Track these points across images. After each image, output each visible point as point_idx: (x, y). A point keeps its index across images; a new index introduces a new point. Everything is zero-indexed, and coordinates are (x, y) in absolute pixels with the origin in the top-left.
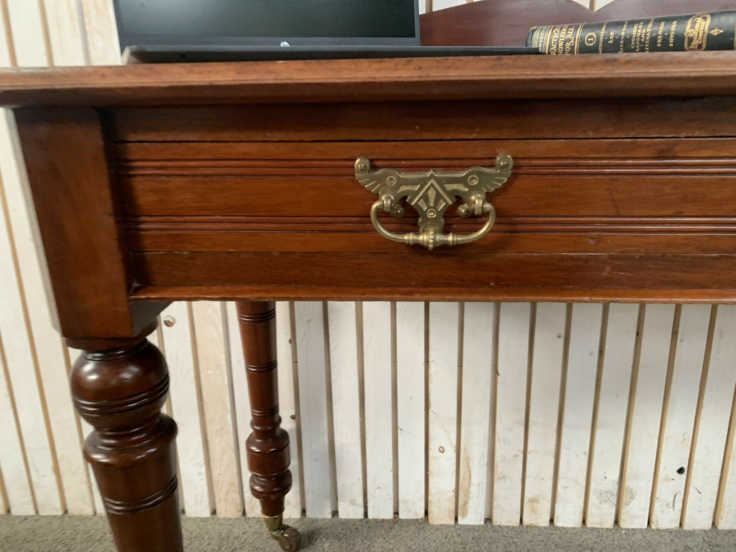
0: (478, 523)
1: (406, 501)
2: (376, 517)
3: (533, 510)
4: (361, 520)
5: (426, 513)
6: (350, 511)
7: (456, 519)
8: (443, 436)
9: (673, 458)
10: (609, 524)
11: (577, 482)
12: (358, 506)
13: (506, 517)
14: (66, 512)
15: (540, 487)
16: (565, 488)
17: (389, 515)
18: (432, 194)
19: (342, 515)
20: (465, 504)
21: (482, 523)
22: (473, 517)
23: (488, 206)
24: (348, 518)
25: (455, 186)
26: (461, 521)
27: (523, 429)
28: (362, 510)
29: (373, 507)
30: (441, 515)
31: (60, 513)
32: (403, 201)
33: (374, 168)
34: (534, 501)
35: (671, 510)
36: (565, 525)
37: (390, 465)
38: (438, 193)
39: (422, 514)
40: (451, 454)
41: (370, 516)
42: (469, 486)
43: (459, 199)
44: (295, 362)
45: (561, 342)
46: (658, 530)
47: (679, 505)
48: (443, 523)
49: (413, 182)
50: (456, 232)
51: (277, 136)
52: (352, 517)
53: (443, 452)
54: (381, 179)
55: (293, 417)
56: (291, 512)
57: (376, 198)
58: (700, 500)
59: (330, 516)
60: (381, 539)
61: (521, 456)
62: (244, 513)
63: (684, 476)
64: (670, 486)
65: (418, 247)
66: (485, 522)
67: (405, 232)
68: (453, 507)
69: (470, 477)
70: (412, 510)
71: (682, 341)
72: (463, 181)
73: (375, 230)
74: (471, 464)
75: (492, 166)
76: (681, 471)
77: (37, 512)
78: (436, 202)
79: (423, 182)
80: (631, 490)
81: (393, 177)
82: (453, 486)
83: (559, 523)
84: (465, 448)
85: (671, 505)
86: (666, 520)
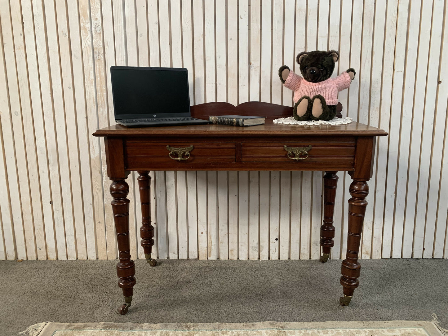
0: (215, 259)
1: (191, 252)
2: (182, 258)
3: (232, 254)
4: (177, 259)
5: (198, 257)
6: (173, 256)
7: (208, 258)
8: (203, 229)
9: (274, 235)
10: (256, 259)
11: (245, 244)
12: (176, 254)
13: (224, 257)
14: (77, 259)
15: (233, 246)
16: (241, 246)
17: (186, 258)
18: (180, 151)
19: (170, 258)
20: (210, 252)
21: (216, 259)
22: (213, 257)
23: (189, 154)
24: (173, 259)
25: (184, 150)
26: (209, 259)
27: (227, 225)
28: (177, 256)
29: (181, 255)
30: (203, 257)
31: (75, 259)
32: (175, 153)
33: (170, 147)
34: (232, 250)
35: (275, 253)
36: (243, 259)
37: (186, 240)
38: (181, 152)
39: (197, 257)
40: (205, 234)
41: (180, 258)
42: (211, 246)
43: (185, 153)
44: (156, 205)
45: (237, 197)
46: (272, 260)
47: (277, 251)
48: (203, 259)
49: (177, 149)
50: (184, 158)
51: (153, 142)
52: (174, 258)
53: (202, 234)
54: (171, 149)
55: (155, 223)
56: (153, 256)
57: (170, 152)
58: (284, 249)
59: (166, 258)
60: (183, 263)
61: (227, 235)
62: (138, 258)
63: (278, 241)
64: (274, 245)
65: (177, 160)
66: (217, 259)
67: (175, 158)
68: (206, 254)
69: (211, 242)
70: (193, 256)
71: (272, 197)
72: (185, 149)
73: (170, 158)
74: (211, 238)
75: (190, 147)
76: (277, 239)
77: (67, 259)
78: (181, 153)
79: (178, 149)
80: (262, 246)
81: (173, 148)
82: (206, 246)
83: (240, 259)
84: (209, 233)
85: (275, 251)
86: (274, 257)
